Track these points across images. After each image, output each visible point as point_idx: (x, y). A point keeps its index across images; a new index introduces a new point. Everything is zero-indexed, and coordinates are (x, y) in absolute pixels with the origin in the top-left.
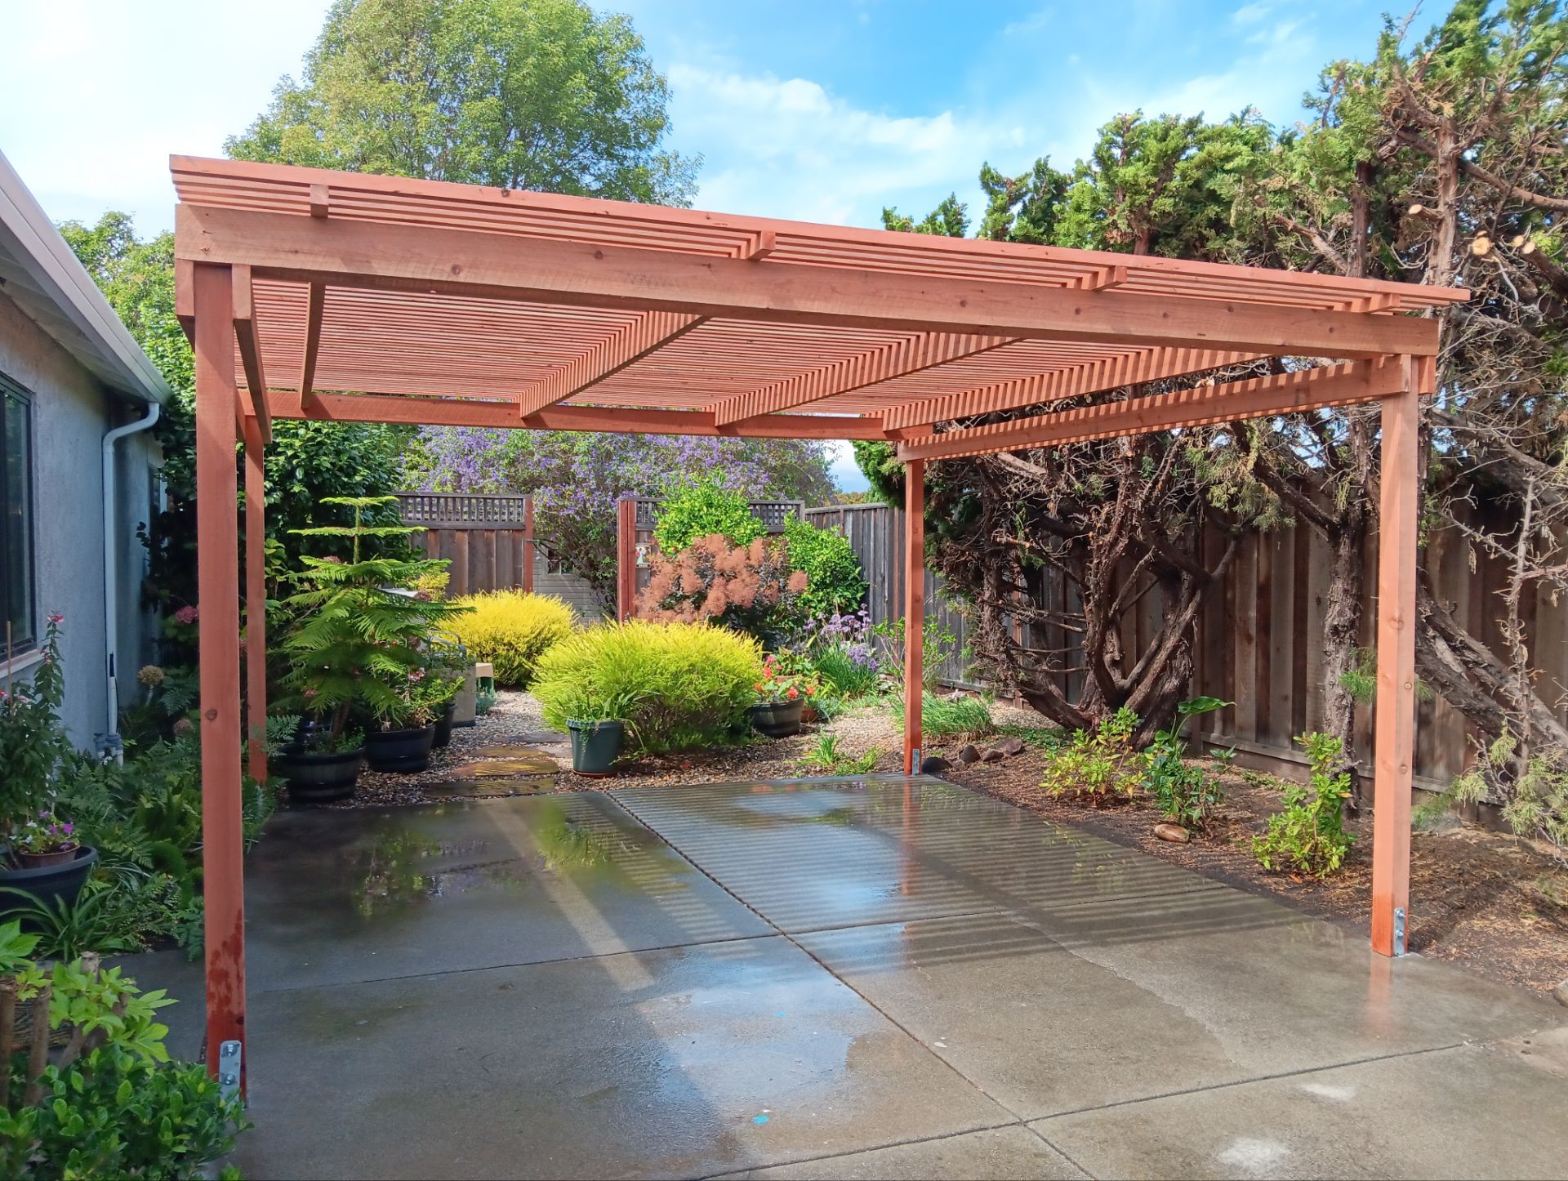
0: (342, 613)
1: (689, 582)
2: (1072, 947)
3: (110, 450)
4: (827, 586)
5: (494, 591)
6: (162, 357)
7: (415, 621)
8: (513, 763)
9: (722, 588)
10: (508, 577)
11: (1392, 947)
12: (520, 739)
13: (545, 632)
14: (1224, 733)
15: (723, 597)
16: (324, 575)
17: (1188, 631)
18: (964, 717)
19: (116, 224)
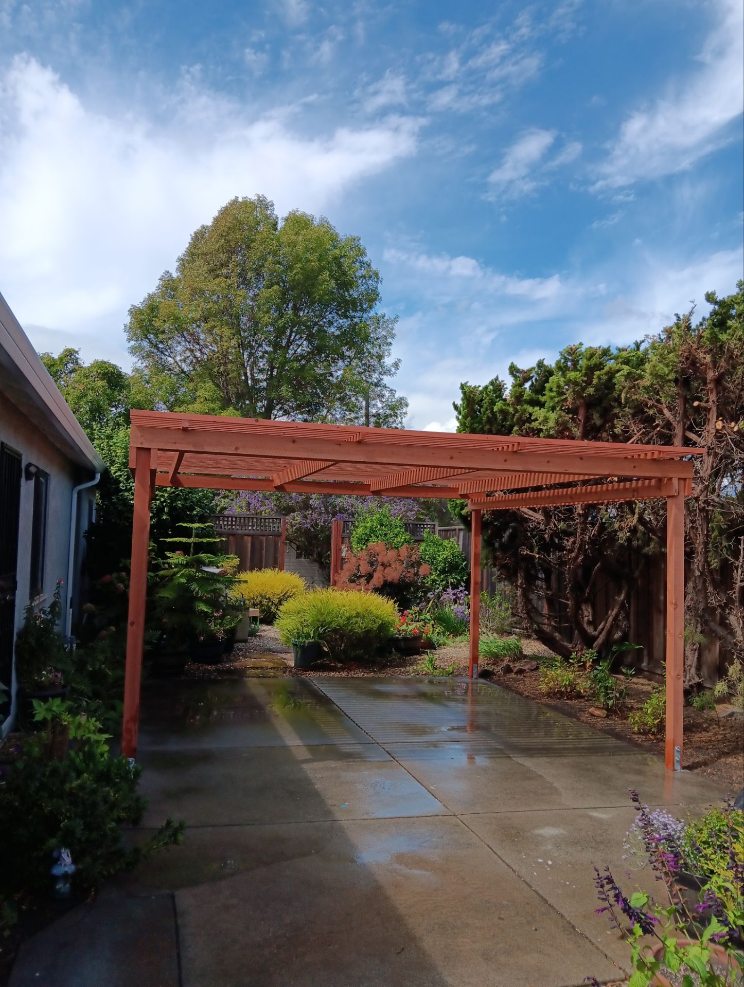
0: (183, 580)
1: (365, 568)
2: (515, 757)
3: (75, 496)
4: (447, 572)
5: (263, 569)
6: (103, 450)
7: (219, 586)
8: (265, 662)
9: (381, 572)
10: (271, 561)
11: (674, 766)
12: (270, 650)
13: (289, 593)
14: (649, 664)
15: (382, 577)
16: (176, 561)
17: (622, 606)
18: (507, 648)
19: (70, 354)
